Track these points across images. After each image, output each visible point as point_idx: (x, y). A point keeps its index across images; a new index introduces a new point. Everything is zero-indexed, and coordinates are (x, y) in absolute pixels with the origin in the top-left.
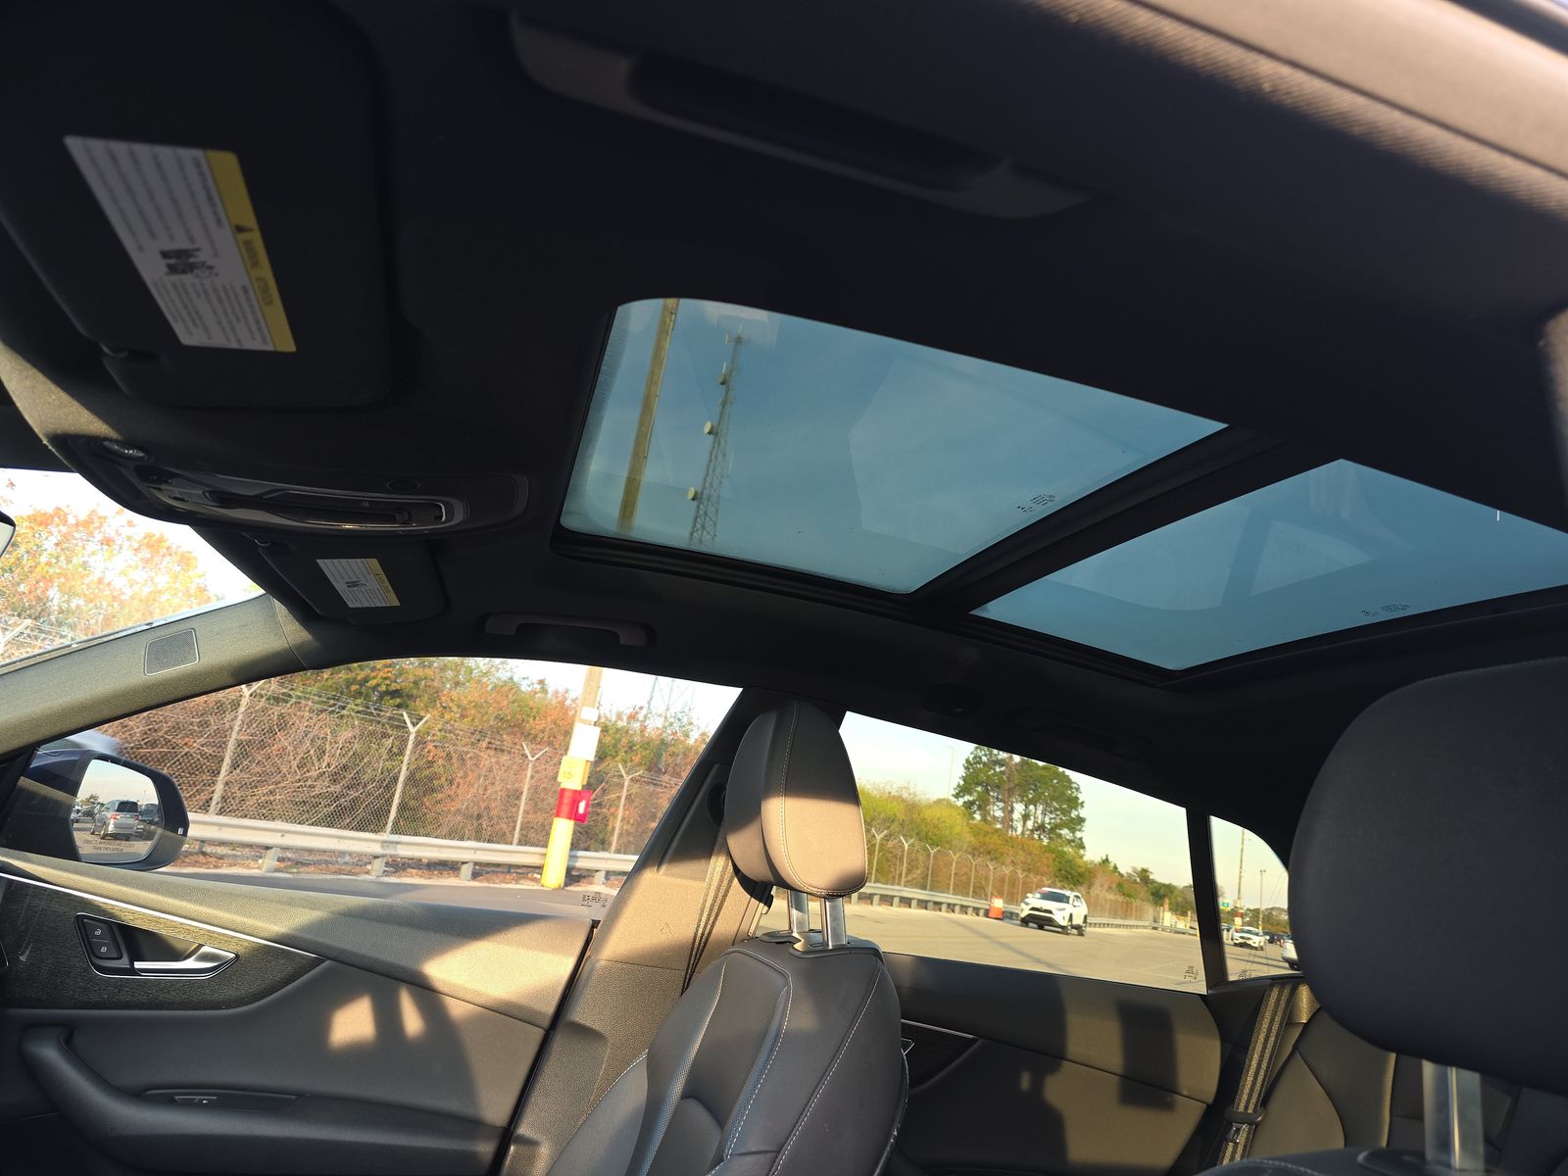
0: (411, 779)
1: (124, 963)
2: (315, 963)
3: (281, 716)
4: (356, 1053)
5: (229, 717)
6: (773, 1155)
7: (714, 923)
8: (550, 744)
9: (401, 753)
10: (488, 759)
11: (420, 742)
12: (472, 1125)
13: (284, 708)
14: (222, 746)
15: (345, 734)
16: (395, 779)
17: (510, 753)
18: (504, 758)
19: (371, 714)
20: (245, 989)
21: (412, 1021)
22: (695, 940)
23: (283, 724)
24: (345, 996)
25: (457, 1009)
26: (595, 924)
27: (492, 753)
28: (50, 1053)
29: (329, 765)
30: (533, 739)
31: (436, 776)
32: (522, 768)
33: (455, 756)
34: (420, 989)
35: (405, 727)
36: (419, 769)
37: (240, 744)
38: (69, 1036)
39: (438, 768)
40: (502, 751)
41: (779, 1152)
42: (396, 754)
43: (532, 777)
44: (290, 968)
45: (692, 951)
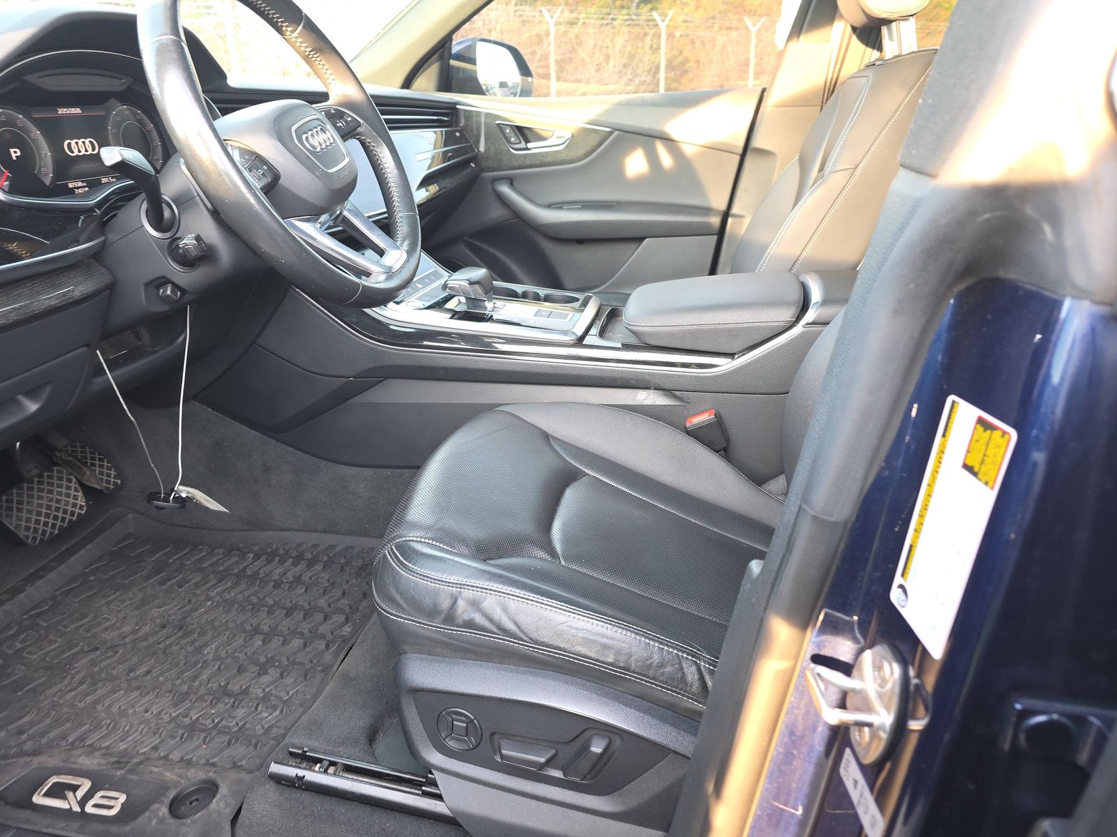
0: (670, 66)
1: (523, 145)
2: (611, 133)
3: (577, 36)
4: (640, 182)
5: (545, 44)
6: (853, 170)
7: (840, 71)
8: (768, 15)
9: (659, 48)
10: (721, 39)
11: (670, 36)
12: (707, 210)
13: (576, 30)
14: (547, 66)
15: (619, 41)
16: (658, 68)
17: (737, 29)
18: (734, 34)
19: (633, 20)
20: (581, 152)
21: (666, 160)
22: (825, 85)
23: (579, 42)
24: (629, 149)
25: (689, 150)
26: (764, 91)
27: (723, 32)
28: (505, 189)
29: (614, 67)
30: (753, 13)
31: (686, 60)
32: (748, 40)
33: (698, 42)
34: (667, 142)
35: (657, 25)
36: (675, 57)
37: (557, 62)
38: (511, 181)
39: (686, 54)
40: (731, 28)
41: (856, 168)
42: (655, 49)
43: (757, 47)
44: (598, 138)
45: (825, 90)
